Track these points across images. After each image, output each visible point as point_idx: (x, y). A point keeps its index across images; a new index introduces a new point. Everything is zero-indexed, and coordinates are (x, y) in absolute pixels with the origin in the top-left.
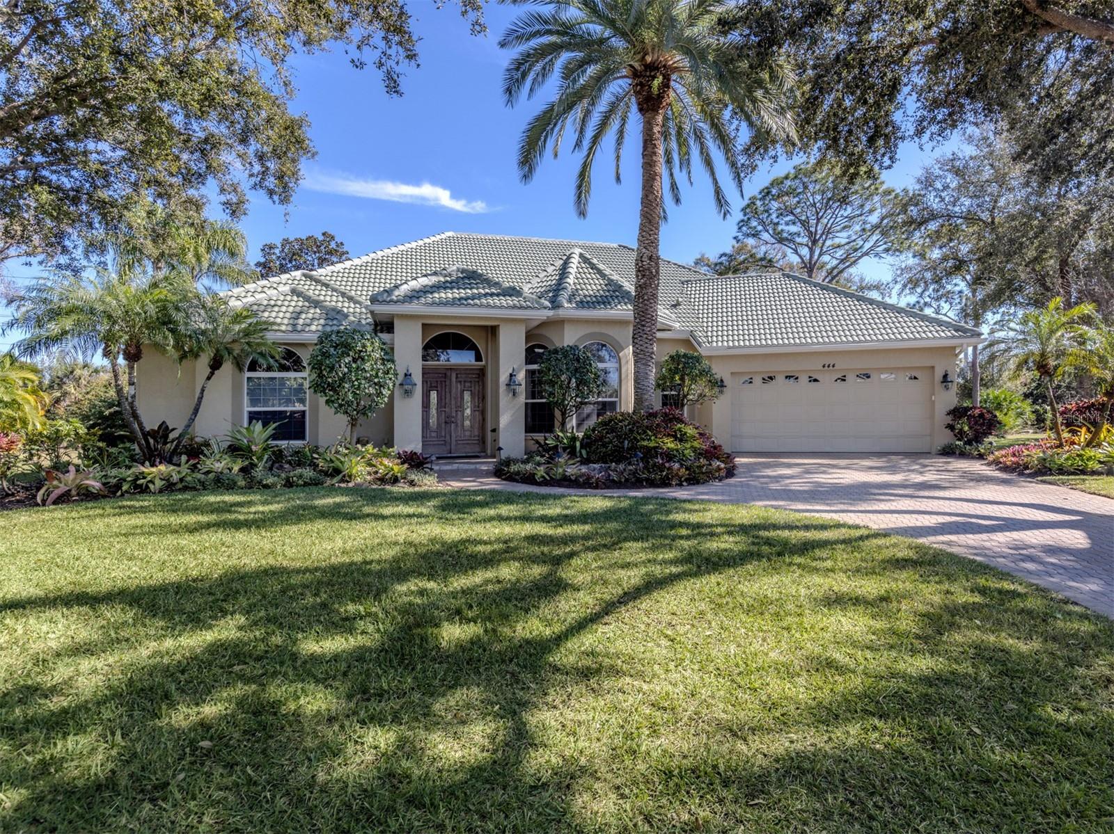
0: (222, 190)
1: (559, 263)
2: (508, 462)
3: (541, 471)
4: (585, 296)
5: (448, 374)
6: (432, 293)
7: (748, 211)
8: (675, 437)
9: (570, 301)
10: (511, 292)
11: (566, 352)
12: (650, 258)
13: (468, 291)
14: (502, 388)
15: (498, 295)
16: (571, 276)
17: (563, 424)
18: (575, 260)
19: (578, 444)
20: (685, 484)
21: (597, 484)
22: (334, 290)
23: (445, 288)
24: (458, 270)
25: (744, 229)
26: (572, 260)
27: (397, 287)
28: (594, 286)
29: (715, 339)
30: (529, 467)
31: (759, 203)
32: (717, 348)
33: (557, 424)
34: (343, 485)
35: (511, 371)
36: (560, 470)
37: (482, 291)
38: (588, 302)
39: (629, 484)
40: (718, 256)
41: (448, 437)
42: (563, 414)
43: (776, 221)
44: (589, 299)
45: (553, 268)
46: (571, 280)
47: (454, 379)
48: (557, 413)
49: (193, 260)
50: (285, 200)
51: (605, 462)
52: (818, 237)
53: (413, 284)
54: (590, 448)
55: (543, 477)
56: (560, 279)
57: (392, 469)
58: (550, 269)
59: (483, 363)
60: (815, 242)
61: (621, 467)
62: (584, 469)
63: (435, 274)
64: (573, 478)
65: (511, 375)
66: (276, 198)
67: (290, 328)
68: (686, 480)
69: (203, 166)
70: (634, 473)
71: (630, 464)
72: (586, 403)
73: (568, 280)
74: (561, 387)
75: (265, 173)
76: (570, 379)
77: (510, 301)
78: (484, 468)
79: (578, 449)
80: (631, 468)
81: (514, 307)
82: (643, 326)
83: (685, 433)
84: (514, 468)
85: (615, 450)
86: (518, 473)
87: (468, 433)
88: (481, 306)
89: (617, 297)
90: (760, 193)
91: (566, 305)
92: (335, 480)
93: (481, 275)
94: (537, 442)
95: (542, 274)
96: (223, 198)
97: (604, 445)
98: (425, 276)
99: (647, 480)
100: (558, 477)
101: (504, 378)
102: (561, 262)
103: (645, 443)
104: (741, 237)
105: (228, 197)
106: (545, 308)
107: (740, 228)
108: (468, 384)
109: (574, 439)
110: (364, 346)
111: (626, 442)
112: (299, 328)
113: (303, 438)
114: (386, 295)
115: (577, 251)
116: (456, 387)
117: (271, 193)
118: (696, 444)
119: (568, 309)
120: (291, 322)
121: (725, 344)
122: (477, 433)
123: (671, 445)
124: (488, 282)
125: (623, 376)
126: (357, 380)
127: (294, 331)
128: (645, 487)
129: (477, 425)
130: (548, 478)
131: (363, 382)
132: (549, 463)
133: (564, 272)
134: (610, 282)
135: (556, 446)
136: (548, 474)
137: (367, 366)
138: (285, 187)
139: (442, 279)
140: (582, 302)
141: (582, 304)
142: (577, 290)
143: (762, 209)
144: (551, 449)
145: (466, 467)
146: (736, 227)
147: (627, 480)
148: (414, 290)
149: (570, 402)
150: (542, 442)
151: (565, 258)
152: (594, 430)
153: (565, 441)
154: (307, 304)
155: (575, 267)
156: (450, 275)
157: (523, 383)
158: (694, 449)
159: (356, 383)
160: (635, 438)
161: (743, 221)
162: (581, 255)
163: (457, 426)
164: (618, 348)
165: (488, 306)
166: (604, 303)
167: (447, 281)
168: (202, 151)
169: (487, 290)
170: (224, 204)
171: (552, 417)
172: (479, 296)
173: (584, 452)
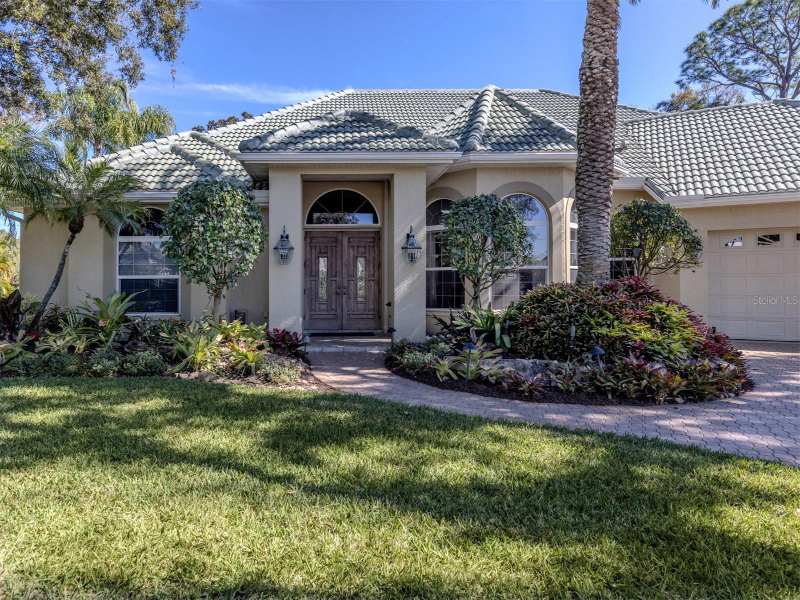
0: (121, 57)
1: (469, 103)
2: (401, 349)
3: (445, 366)
4: (503, 137)
5: (340, 237)
6: (312, 138)
7: (694, 50)
8: (652, 322)
9: (483, 143)
10: (408, 133)
11: (479, 204)
12: (604, 63)
13: (356, 134)
14: (398, 252)
15: (391, 137)
16: (484, 115)
17: (476, 298)
18: (490, 98)
19: (497, 327)
20: (679, 400)
21: (530, 392)
22: (219, 148)
23: (328, 133)
24: (347, 113)
25: (691, 71)
26: (486, 97)
27: (272, 133)
28: (514, 124)
29: (682, 186)
30: (428, 357)
31: (708, 40)
32: (688, 198)
33: (468, 298)
34: (184, 376)
35: (407, 231)
36: (473, 367)
37: (374, 135)
38: (507, 144)
39: (583, 397)
40: (656, 105)
41: (339, 310)
42: (476, 285)
43: (730, 60)
44: (508, 139)
45: (462, 109)
46: (485, 118)
47: (345, 244)
48: (468, 285)
49: (122, 140)
50: (170, 57)
51: (539, 356)
52: (791, 72)
53: (292, 130)
54: (515, 333)
55: (448, 375)
56: (471, 120)
57: (246, 357)
58: (459, 111)
59: (379, 224)
60: (787, 78)
61: (567, 366)
62: (508, 367)
63: (319, 118)
64: (492, 380)
65: (408, 236)
66: (162, 54)
67: (159, 186)
68: (682, 394)
69: (102, 32)
70: (593, 378)
71: (581, 362)
72: (507, 272)
73: (481, 119)
74: (474, 250)
75: (151, 29)
76: (486, 239)
77: (406, 142)
78: (375, 351)
79: (498, 334)
80: (584, 369)
81: (412, 149)
82: (594, 161)
83: (669, 317)
84: (409, 358)
85: (555, 341)
86: (413, 366)
87: (361, 307)
88: (370, 150)
89: (545, 136)
90: (711, 28)
91: (479, 147)
92: (178, 367)
93: (373, 117)
94: (441, 321)
95: (448, 118)
96: (121, 65)
97: (537, 331)
98: (307, 120)
99: (614, 391)
100: (470, 376)
101: (399, 239)
102: (472, 102)
103: (604, 331)
104: (685, 81)
105: (126, 63)
106: (451, 149)
107: (684, 71)
108: (361, 250)
109: (492, 319)
110: (223, 200)
111: (573, 328)
112: (169, 185)
113: (175, 309)
114: (258, 142)
115: (492, 88)
116: (348, 253)
117: (157, 49)
118: (688, 333)
119: (481, 154)
120: (162, 180)
121: (700, 192)
122: (372, 307)
123: (648, 335)
124: (381, 124)
125: (554, 238)
126: (212, 241)
127: (163, 188)
128: (612, 404)
129: (372, 297)
130: (455, 377)
131: (220, 244)
132: (456, 354)
133: (475, 111)
134: (536, 119)
135: (467, 330)
136: (454, 371)
137: (225, 224)
138: (169, 41)
139: (327, 124)
140: (499, 144)
141: (500, 146)
142: (492, 130)
143: (713, 47)
144: (460, 333)
145: (353, 349)
146: (680, 70)
147: (579, 390)
148: (292, 136)
149: (484, 270)
150: (448, 323)
151: (476, 97)
152: (520, 308)
153: (479, 321)
154: (184, 161)
155: (489, 105)
156: (337, 119)
157: (424, 246)
158: (687, 342)
159: (211, 245)
160: (587, 323)
161: (688, 62)
162: (497, 92)
163: (349, 298)
164: (548, 201)
165: (379, 149)
166: (528, 144)
167: (332, 126)
168: (99, 16)
169: (378, 133)
170: (123, 70)
171: (461, 289)
172: (369, 139)
173: (506, 339)
